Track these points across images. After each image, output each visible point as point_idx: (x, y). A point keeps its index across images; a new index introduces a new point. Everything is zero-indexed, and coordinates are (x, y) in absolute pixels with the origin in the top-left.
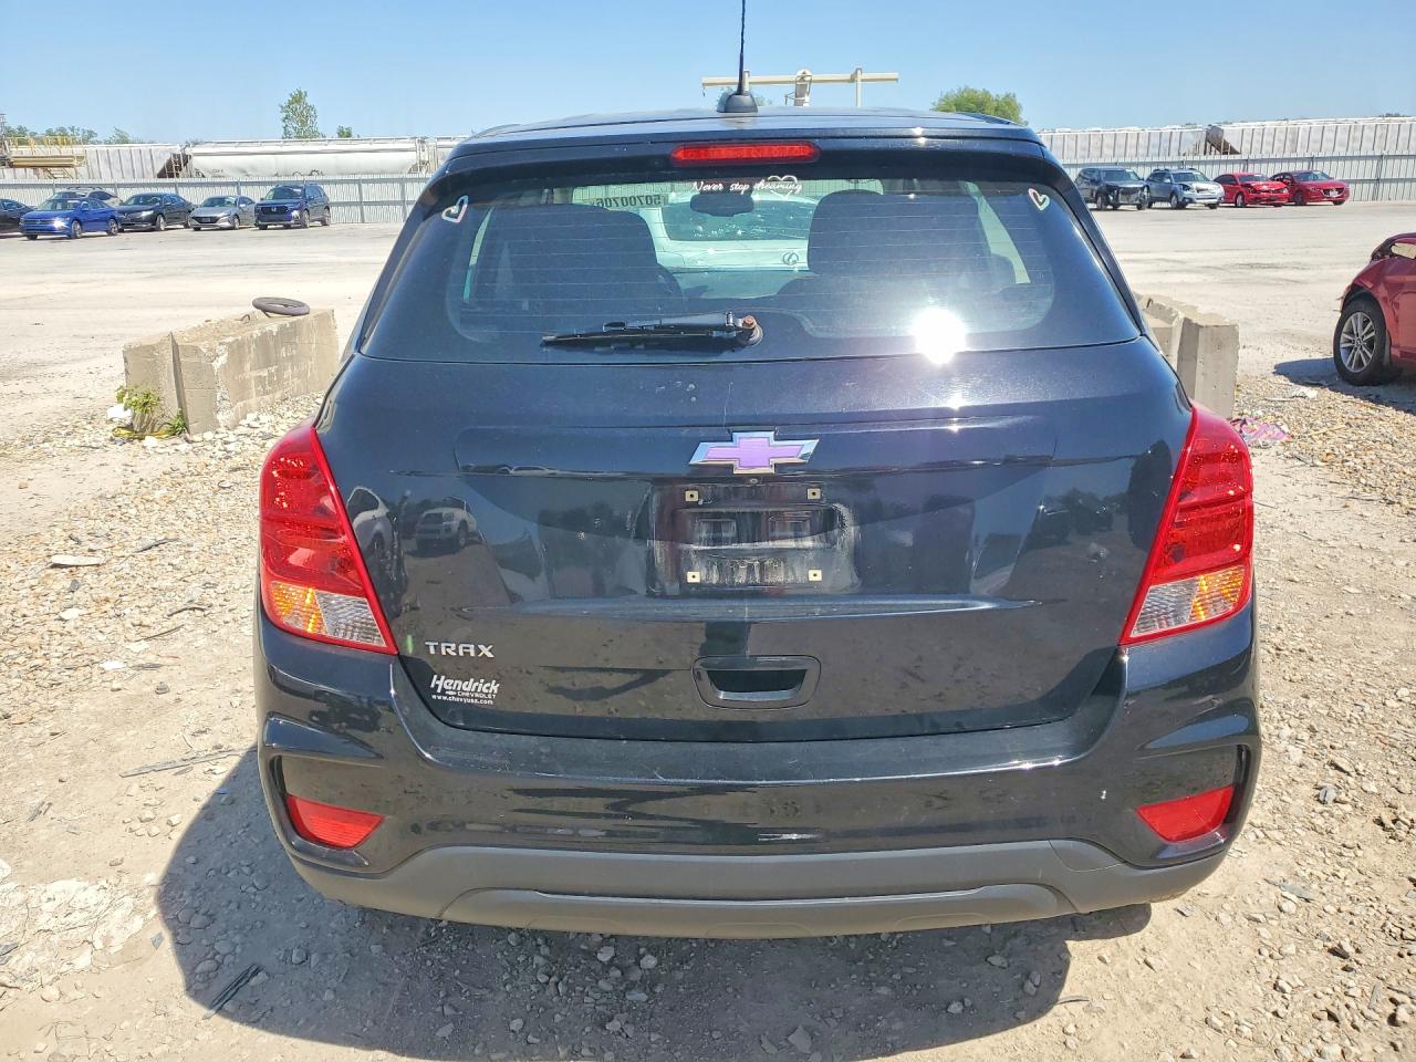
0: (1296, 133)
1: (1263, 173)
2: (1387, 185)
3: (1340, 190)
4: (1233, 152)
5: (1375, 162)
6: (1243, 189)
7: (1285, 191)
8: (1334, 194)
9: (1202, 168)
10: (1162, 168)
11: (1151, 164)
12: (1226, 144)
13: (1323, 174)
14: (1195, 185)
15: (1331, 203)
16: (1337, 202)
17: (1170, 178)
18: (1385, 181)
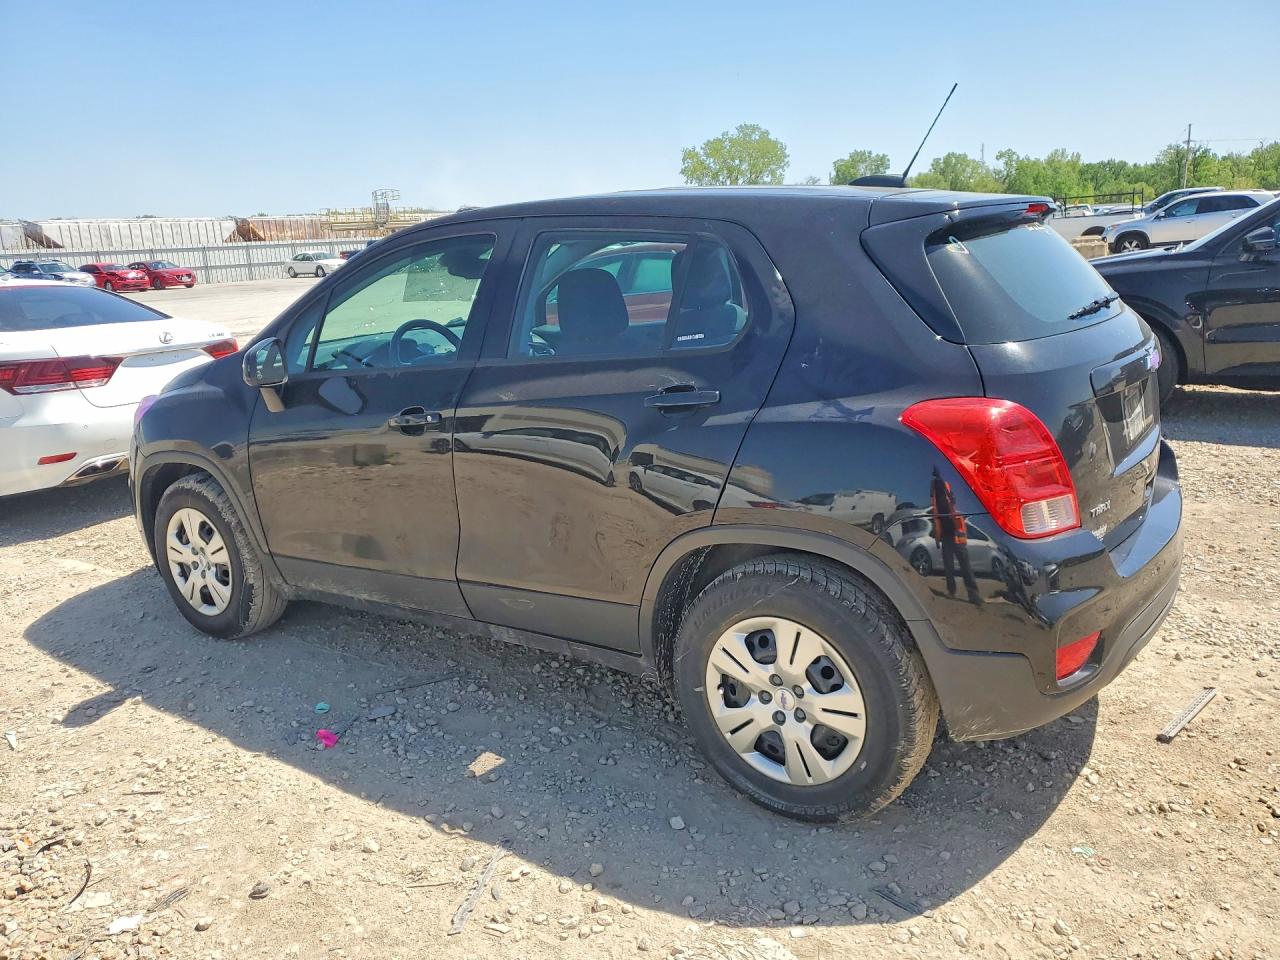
0: (108, 230)
1: (120, 262)
2: (214, 271)
3: (189, 275)
4: (57, 246)
5: (201, 253)
6: (109, 278)
7: (147, 278)
8: (186, 279)
9: (64, 259)
10: (24, 260)
11: (12, 256)
12: (48, 239)
13: (169, 263)
14: (67, 275)
15: (183, 287)
16: (189, 286)
17: (37, 269)
18: (212, 267)
